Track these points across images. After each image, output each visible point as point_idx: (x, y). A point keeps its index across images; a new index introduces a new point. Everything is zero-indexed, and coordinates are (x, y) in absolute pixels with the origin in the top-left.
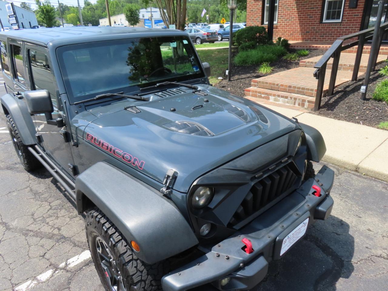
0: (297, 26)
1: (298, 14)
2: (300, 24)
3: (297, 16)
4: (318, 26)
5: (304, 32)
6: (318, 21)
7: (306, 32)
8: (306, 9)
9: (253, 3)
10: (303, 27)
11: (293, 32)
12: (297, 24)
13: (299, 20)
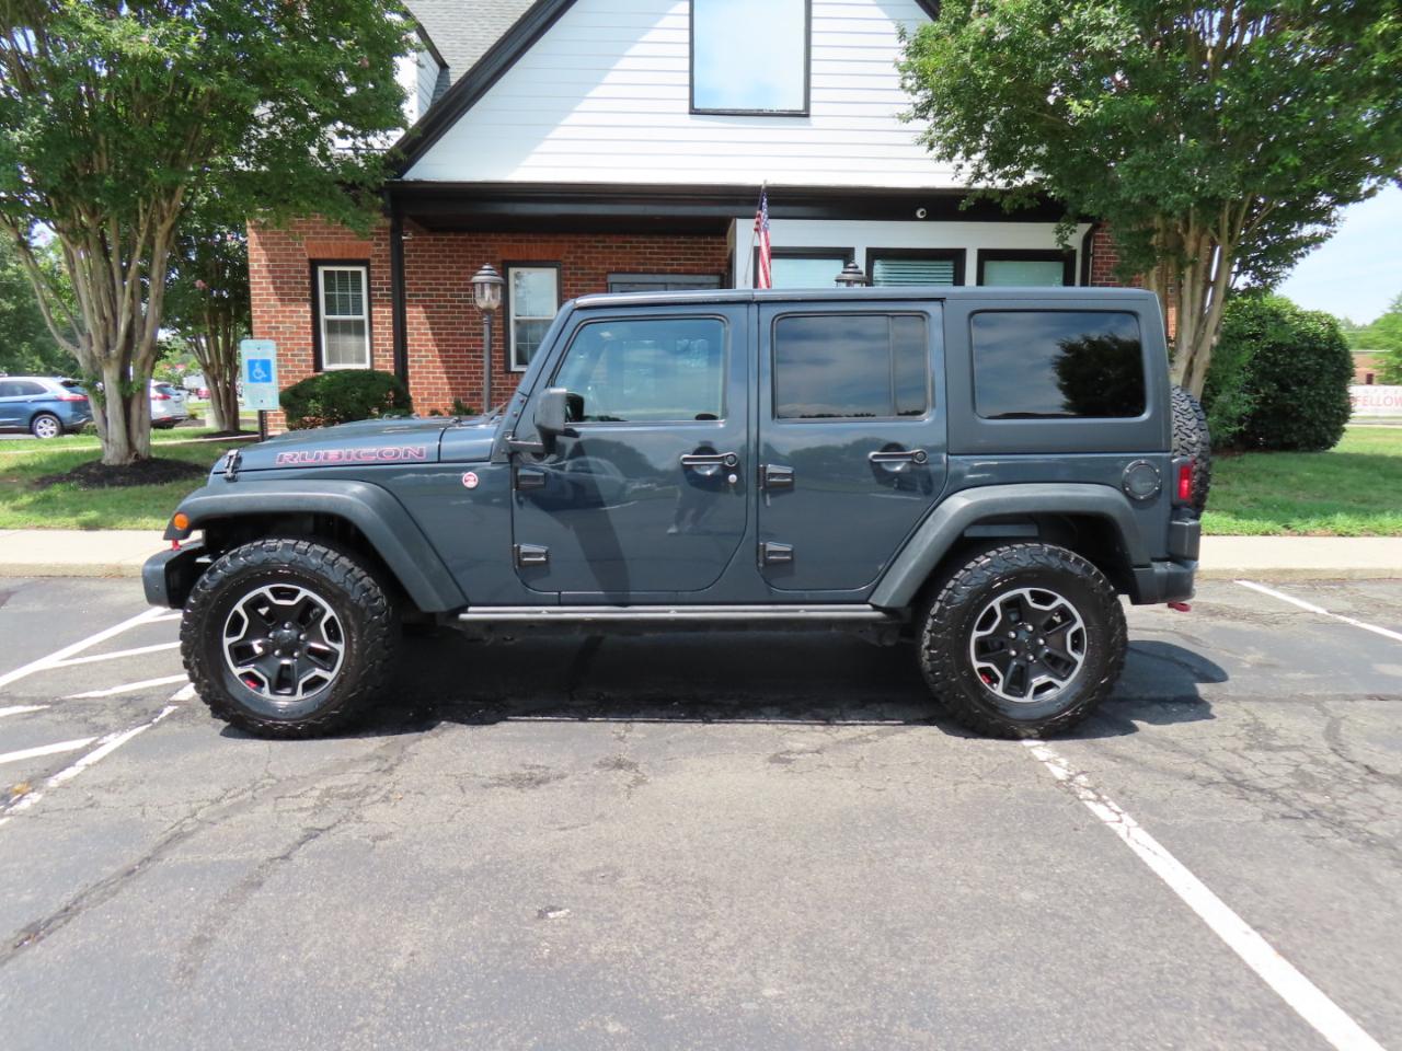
0: (441, 378)
1: (438, 346)
2: (447, 373)
3: (437, 353)
4: (501, 378)
5: (465, 394)
6: (500, 367)
7: (471, 394)
8: (461, 334)
9: (274, 306)
10: (459, 381)
11: (429, 394)
12: (440, 373)
13: (443, 362)
